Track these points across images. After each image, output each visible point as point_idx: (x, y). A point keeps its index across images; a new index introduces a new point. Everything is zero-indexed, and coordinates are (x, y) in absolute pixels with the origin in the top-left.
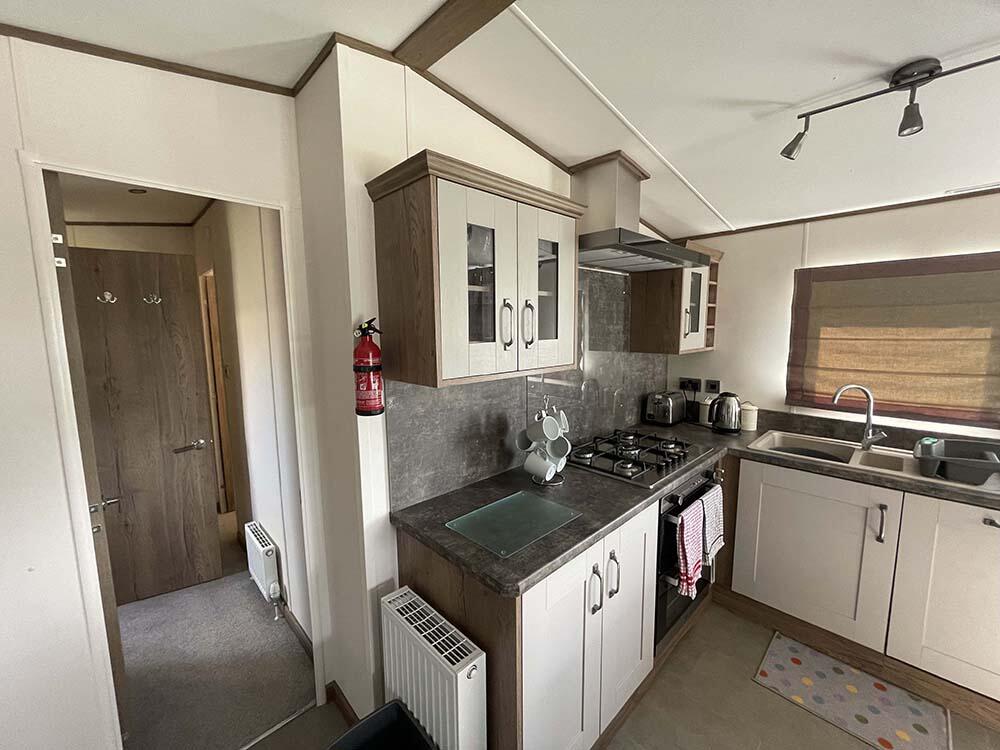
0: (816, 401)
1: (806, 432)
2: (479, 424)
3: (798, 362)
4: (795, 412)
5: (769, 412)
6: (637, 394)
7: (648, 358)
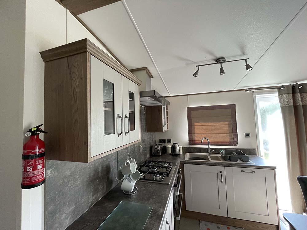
0: (196, 143)
1: (195, 152)
2: (98, 172)
3: (190, 133)
4: (191, 147)
5: (185, 147)
6: (149, 146)
7: (151, 134)
